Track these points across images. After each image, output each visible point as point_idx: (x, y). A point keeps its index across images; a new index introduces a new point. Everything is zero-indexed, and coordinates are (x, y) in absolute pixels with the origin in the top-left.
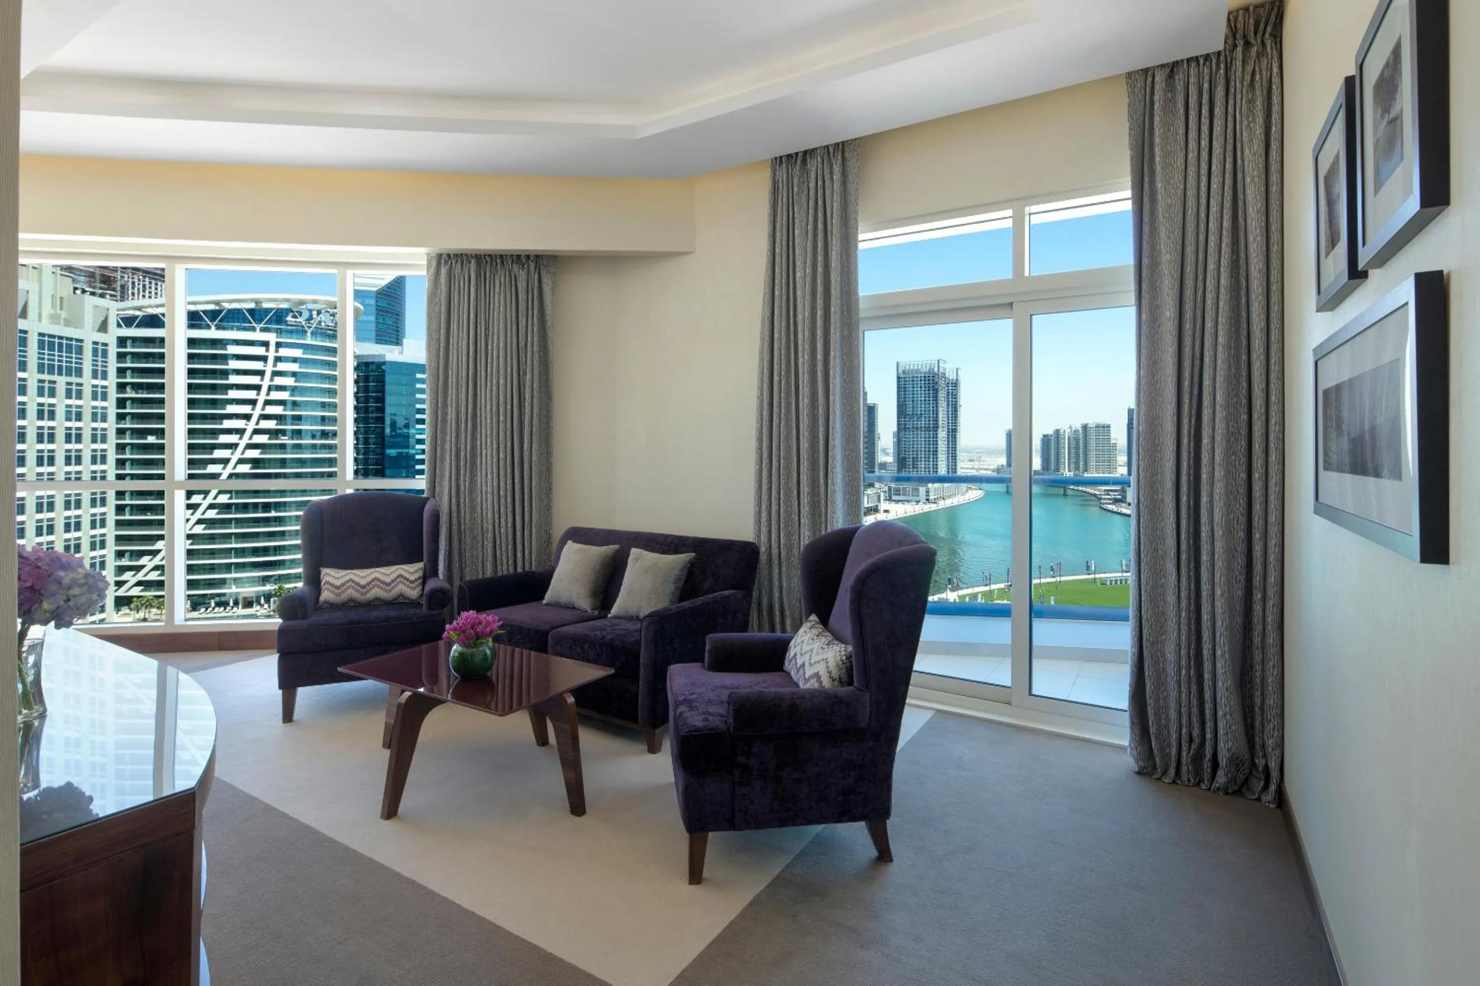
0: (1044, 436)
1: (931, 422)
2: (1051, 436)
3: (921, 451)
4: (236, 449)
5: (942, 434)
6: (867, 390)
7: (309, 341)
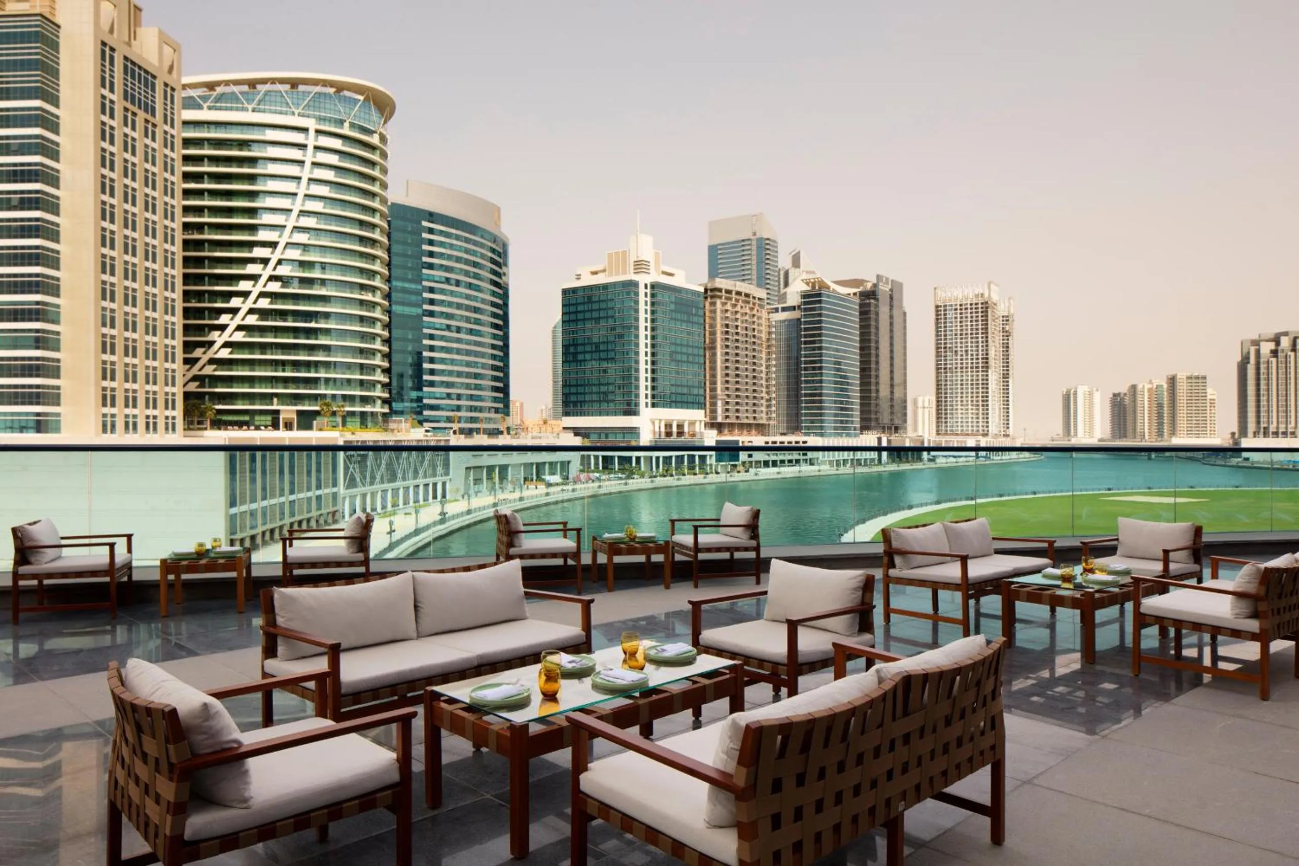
0: (1115, 395)
1: (980, 361)
2: (1125, 394)
3: (967, 393)
4: (276, 247)
5: (994, 377)
6: (907, 310)
7: (346, 131)
